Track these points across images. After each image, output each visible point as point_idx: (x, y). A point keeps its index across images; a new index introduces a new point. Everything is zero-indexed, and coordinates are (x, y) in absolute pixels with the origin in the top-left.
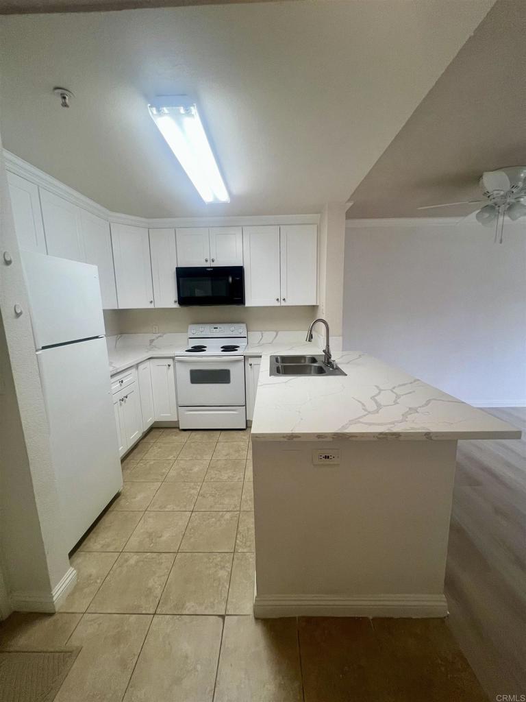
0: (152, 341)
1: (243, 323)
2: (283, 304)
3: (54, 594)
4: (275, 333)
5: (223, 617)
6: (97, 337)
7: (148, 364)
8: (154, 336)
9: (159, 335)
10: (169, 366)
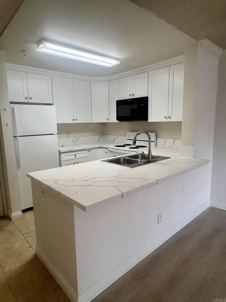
0: (114, 139)
1: (154, 132)
2: (169, 120)
3: (12, 214)
4: (173, 140)
5: (31, 247)
6: (52, 134)
7: (99, 150)
8: (114, 137)
9: (117, 136)
10: (106, 152)
